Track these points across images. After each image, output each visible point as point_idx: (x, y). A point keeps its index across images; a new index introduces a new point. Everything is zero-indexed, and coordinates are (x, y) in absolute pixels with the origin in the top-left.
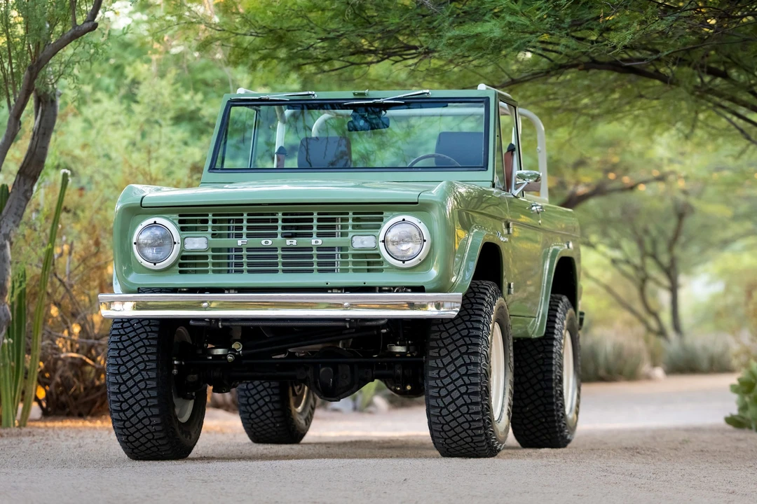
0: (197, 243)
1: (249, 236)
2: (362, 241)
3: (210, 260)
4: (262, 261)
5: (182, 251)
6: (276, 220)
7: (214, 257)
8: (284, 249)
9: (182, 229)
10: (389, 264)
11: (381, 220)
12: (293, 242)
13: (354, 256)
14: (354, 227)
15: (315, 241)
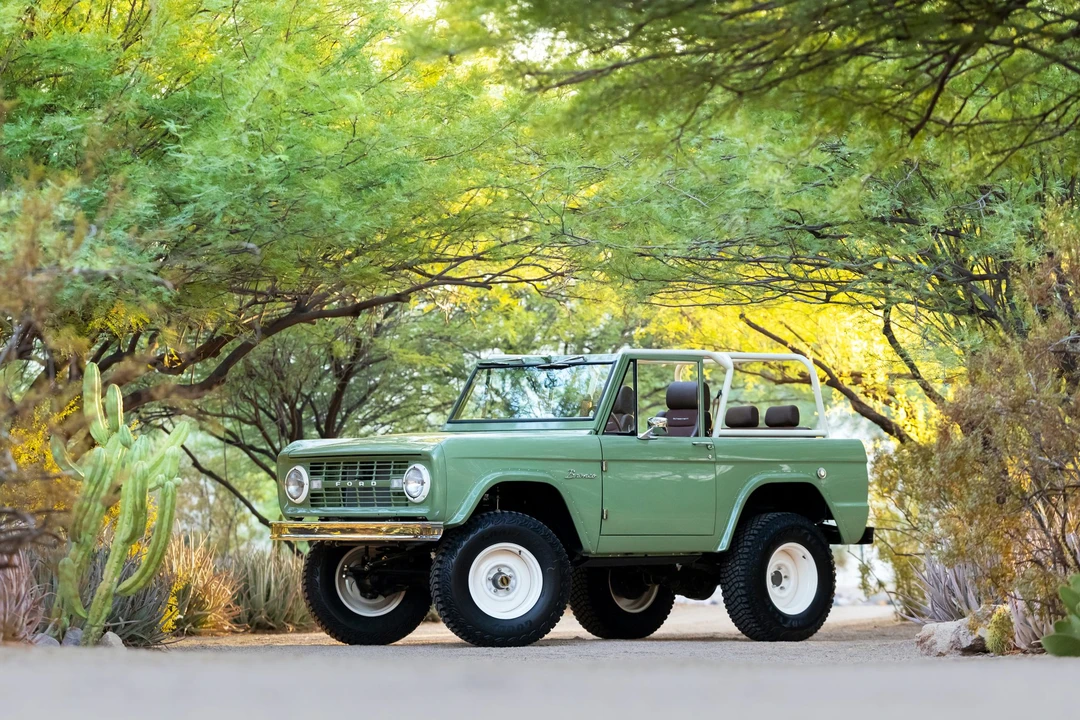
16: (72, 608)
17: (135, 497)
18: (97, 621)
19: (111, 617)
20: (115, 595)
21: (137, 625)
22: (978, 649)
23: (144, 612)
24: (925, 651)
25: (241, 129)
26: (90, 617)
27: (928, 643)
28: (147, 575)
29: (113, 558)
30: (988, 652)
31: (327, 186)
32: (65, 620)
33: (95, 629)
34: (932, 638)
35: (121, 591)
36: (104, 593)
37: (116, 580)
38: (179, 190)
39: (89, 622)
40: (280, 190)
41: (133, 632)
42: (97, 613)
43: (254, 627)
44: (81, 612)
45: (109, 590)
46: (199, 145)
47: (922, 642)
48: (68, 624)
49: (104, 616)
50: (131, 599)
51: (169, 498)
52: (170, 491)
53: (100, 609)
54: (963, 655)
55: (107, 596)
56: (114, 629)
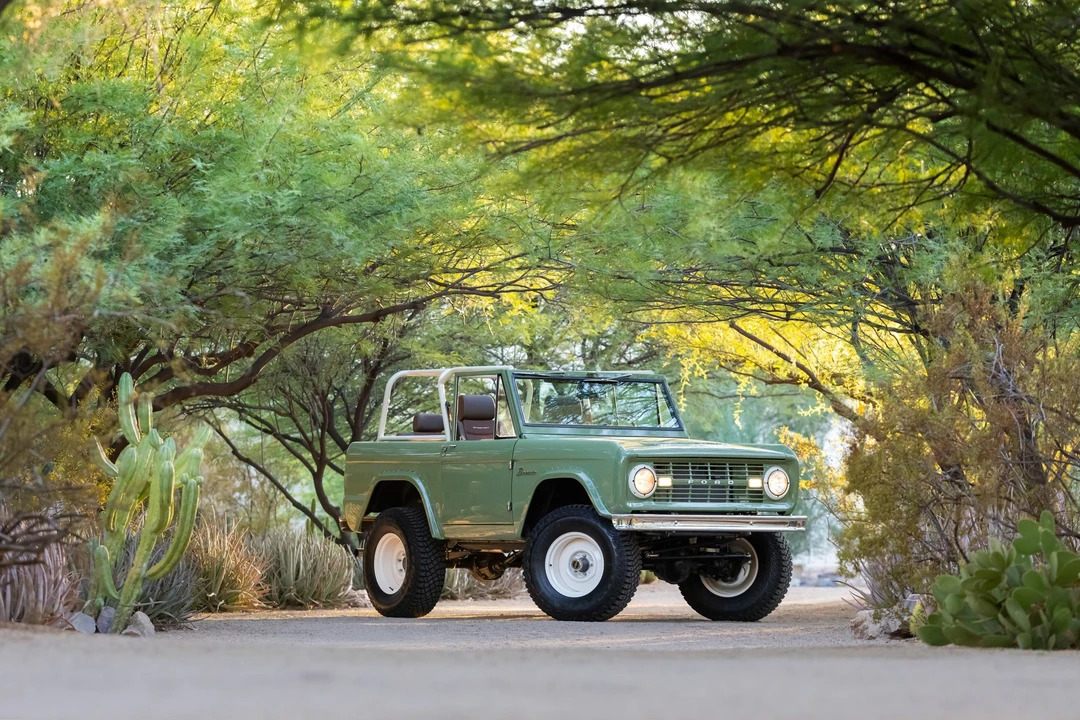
0: (666, 482)
1: (694, 477)
2: (754, 483)
3: (671, 493)
4: (699, 494)
5: (658, 486)
6: (706, 468)
7: (674, 491)
8: (712, 487)
9: (657, 473)
10: (767, 496)
11: (762, 469)
12: (717, 482)
13: (750, 492)
14: (750, 473)
15: (730, 482)
16: (105, 590)
17: (162, 492)
18: (128, 601)
19: (142, 598)
20: (144, 579)
21: (165, 605)
22: (904, 634)
23: (172, 592)
24: (858, 635)
25: (259, 167)
26: (122, 598)
27: (860, 628)
28: (172, 562)
29: (143, 546)
30: (912, 636)
31: (334, 217)
32: (100, 601)
33: (127, 608)
34: (865, 623)
35: (150, 576)
36: (135, 577)
37: (145, 565)
38: (204, 220)
39: (122, 602)
40: (294, 221)
41: (162, 611)
42: (129, 594)
43: (284, 604)
44: (114, 594)
45: (139, 574)
46: (222, 180)
47: (856, 626)
48: (103, 603)
49: (135, 597)
50: (160, 582)
51: (192, 494)
52: (193, 487)
53: (132, 591)
54: (891, 638)
55: (137, 580)
56: (145, 609)
